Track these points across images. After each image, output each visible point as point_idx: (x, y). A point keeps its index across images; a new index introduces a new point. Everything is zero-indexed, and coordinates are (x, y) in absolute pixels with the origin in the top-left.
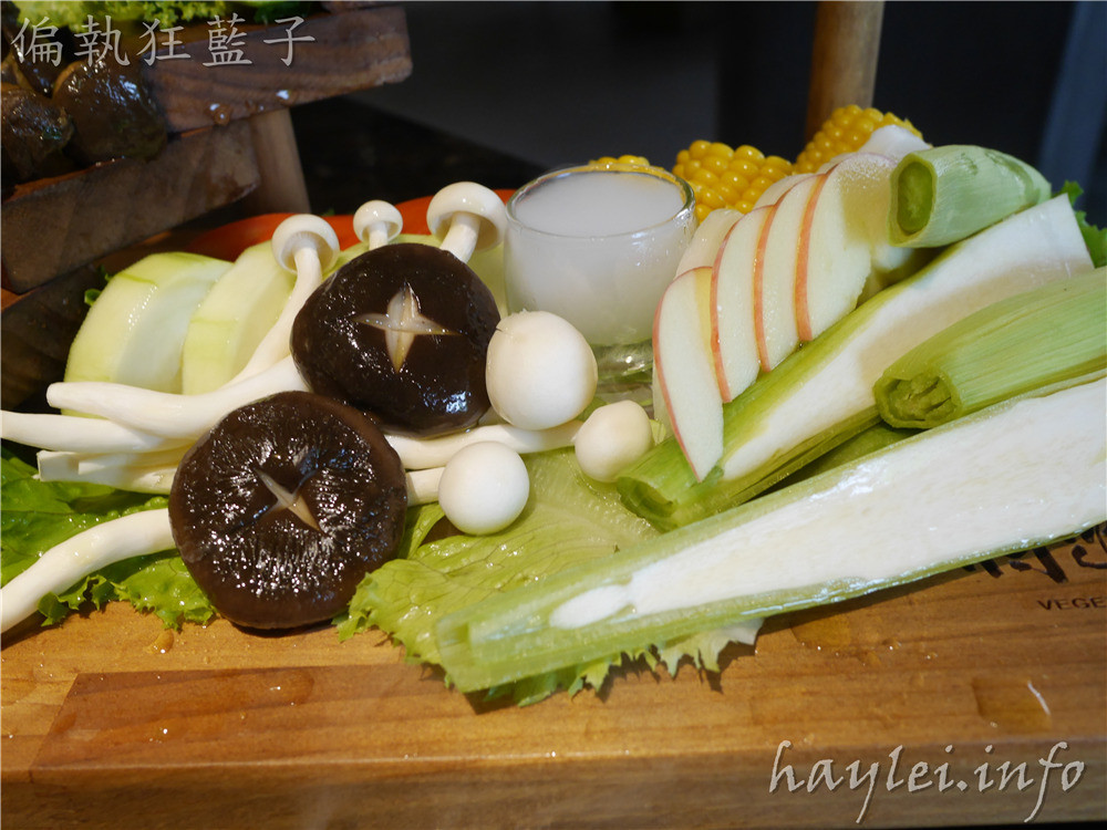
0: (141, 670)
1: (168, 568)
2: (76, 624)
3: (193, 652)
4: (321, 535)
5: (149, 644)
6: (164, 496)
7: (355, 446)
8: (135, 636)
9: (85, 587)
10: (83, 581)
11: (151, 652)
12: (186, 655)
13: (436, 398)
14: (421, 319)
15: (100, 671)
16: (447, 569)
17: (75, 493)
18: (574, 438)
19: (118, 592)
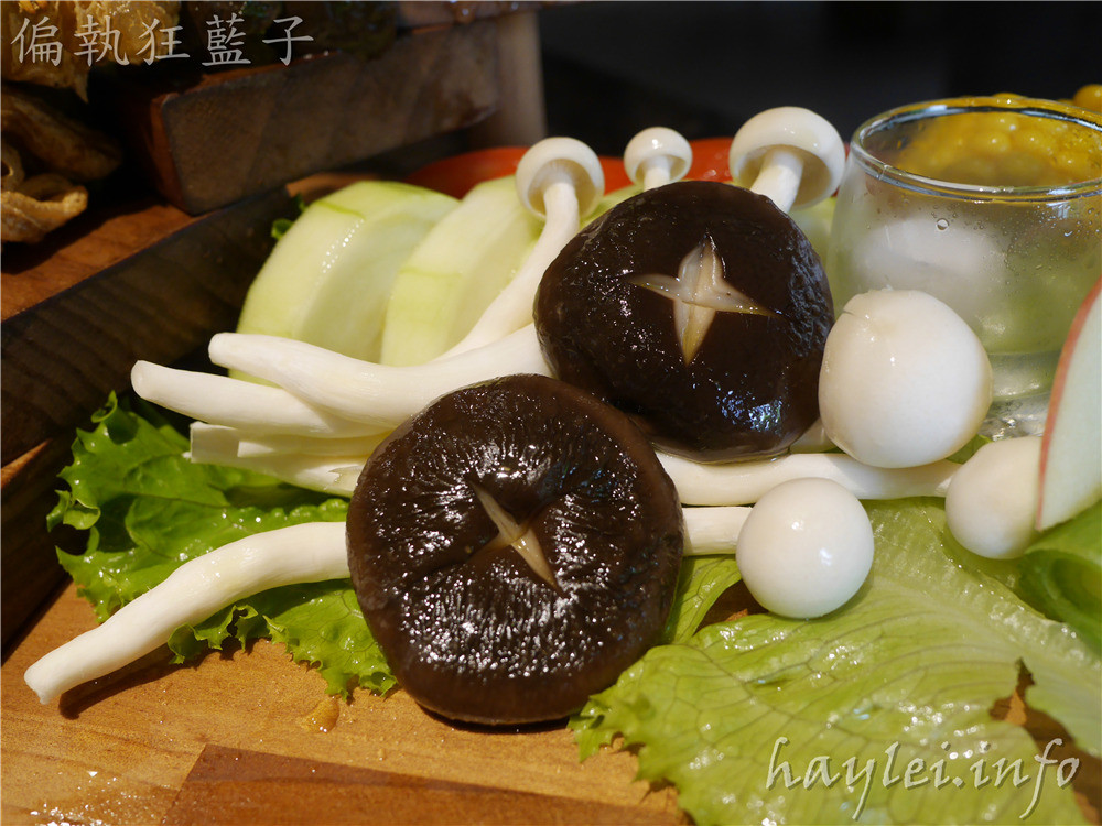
0: (291, 754)
1: (340, 602)
2: (214, 666)
3: (364, 738)
4: (557, 592)
5: (307, 714)
6: (345, 499)
7: (618, 466)
8: (287, 698)
9: (229, 620)
10: (226, 610)
11: (306, 728)
12: (354, 741)
13: (739, 406)
14: (725, 289)
15: (235, 746)
16: (747, 676)
17: (235, 479)
18: (945, 484)
19: (272, 632)
